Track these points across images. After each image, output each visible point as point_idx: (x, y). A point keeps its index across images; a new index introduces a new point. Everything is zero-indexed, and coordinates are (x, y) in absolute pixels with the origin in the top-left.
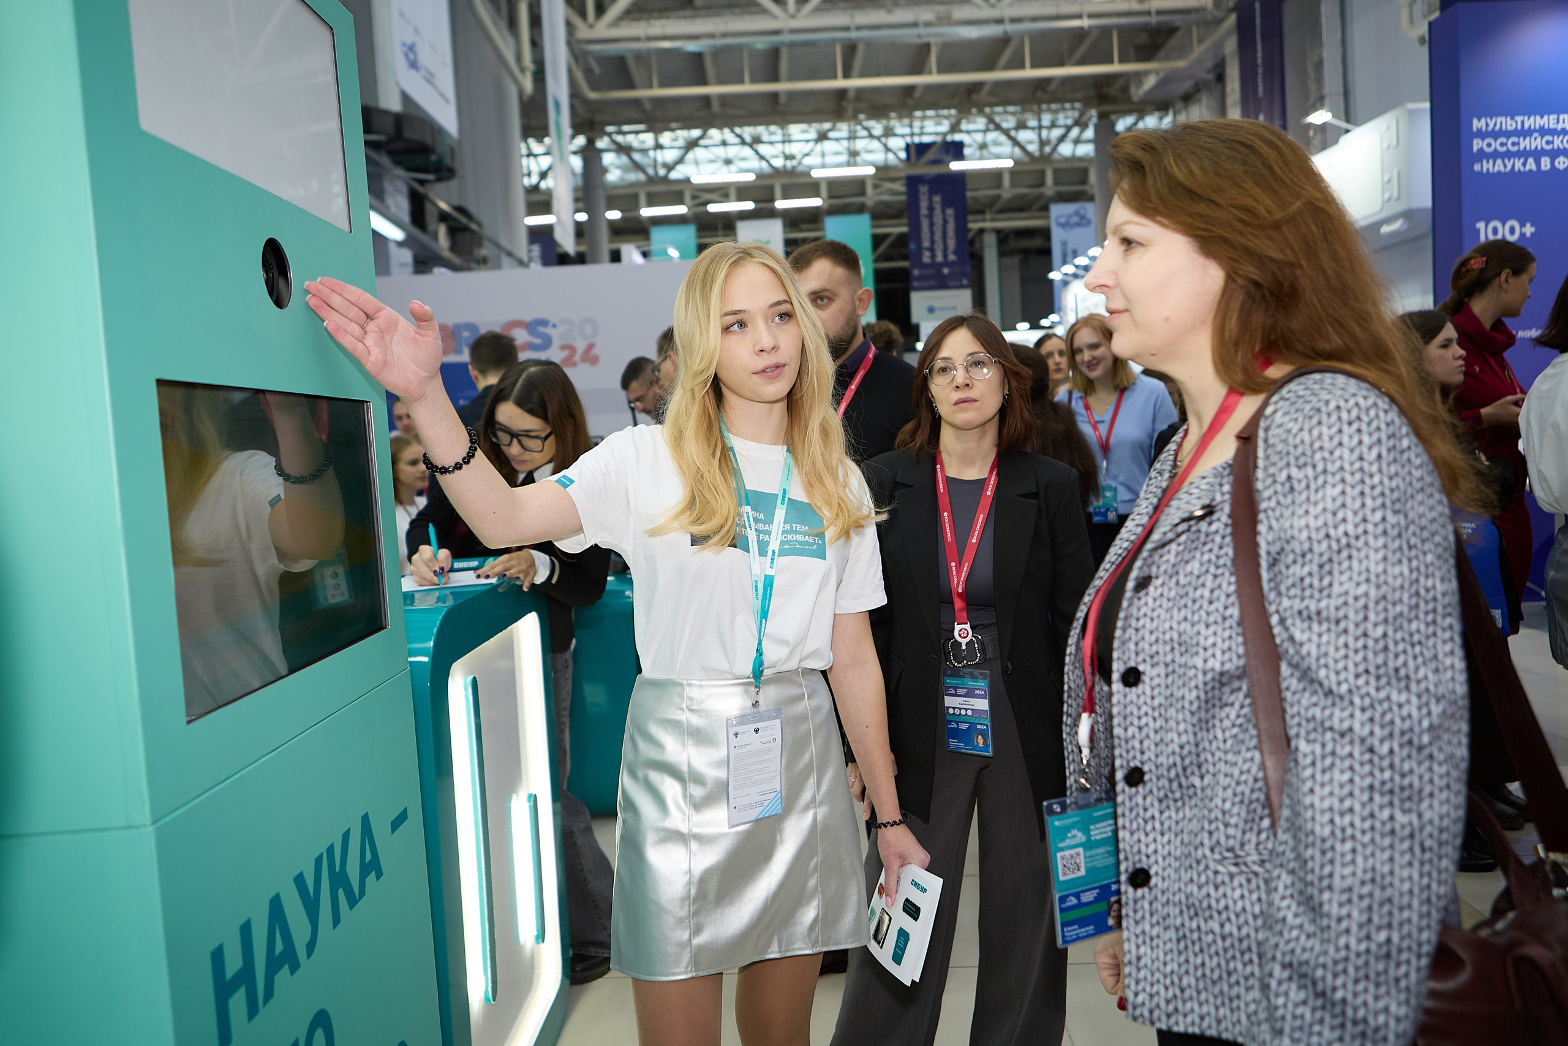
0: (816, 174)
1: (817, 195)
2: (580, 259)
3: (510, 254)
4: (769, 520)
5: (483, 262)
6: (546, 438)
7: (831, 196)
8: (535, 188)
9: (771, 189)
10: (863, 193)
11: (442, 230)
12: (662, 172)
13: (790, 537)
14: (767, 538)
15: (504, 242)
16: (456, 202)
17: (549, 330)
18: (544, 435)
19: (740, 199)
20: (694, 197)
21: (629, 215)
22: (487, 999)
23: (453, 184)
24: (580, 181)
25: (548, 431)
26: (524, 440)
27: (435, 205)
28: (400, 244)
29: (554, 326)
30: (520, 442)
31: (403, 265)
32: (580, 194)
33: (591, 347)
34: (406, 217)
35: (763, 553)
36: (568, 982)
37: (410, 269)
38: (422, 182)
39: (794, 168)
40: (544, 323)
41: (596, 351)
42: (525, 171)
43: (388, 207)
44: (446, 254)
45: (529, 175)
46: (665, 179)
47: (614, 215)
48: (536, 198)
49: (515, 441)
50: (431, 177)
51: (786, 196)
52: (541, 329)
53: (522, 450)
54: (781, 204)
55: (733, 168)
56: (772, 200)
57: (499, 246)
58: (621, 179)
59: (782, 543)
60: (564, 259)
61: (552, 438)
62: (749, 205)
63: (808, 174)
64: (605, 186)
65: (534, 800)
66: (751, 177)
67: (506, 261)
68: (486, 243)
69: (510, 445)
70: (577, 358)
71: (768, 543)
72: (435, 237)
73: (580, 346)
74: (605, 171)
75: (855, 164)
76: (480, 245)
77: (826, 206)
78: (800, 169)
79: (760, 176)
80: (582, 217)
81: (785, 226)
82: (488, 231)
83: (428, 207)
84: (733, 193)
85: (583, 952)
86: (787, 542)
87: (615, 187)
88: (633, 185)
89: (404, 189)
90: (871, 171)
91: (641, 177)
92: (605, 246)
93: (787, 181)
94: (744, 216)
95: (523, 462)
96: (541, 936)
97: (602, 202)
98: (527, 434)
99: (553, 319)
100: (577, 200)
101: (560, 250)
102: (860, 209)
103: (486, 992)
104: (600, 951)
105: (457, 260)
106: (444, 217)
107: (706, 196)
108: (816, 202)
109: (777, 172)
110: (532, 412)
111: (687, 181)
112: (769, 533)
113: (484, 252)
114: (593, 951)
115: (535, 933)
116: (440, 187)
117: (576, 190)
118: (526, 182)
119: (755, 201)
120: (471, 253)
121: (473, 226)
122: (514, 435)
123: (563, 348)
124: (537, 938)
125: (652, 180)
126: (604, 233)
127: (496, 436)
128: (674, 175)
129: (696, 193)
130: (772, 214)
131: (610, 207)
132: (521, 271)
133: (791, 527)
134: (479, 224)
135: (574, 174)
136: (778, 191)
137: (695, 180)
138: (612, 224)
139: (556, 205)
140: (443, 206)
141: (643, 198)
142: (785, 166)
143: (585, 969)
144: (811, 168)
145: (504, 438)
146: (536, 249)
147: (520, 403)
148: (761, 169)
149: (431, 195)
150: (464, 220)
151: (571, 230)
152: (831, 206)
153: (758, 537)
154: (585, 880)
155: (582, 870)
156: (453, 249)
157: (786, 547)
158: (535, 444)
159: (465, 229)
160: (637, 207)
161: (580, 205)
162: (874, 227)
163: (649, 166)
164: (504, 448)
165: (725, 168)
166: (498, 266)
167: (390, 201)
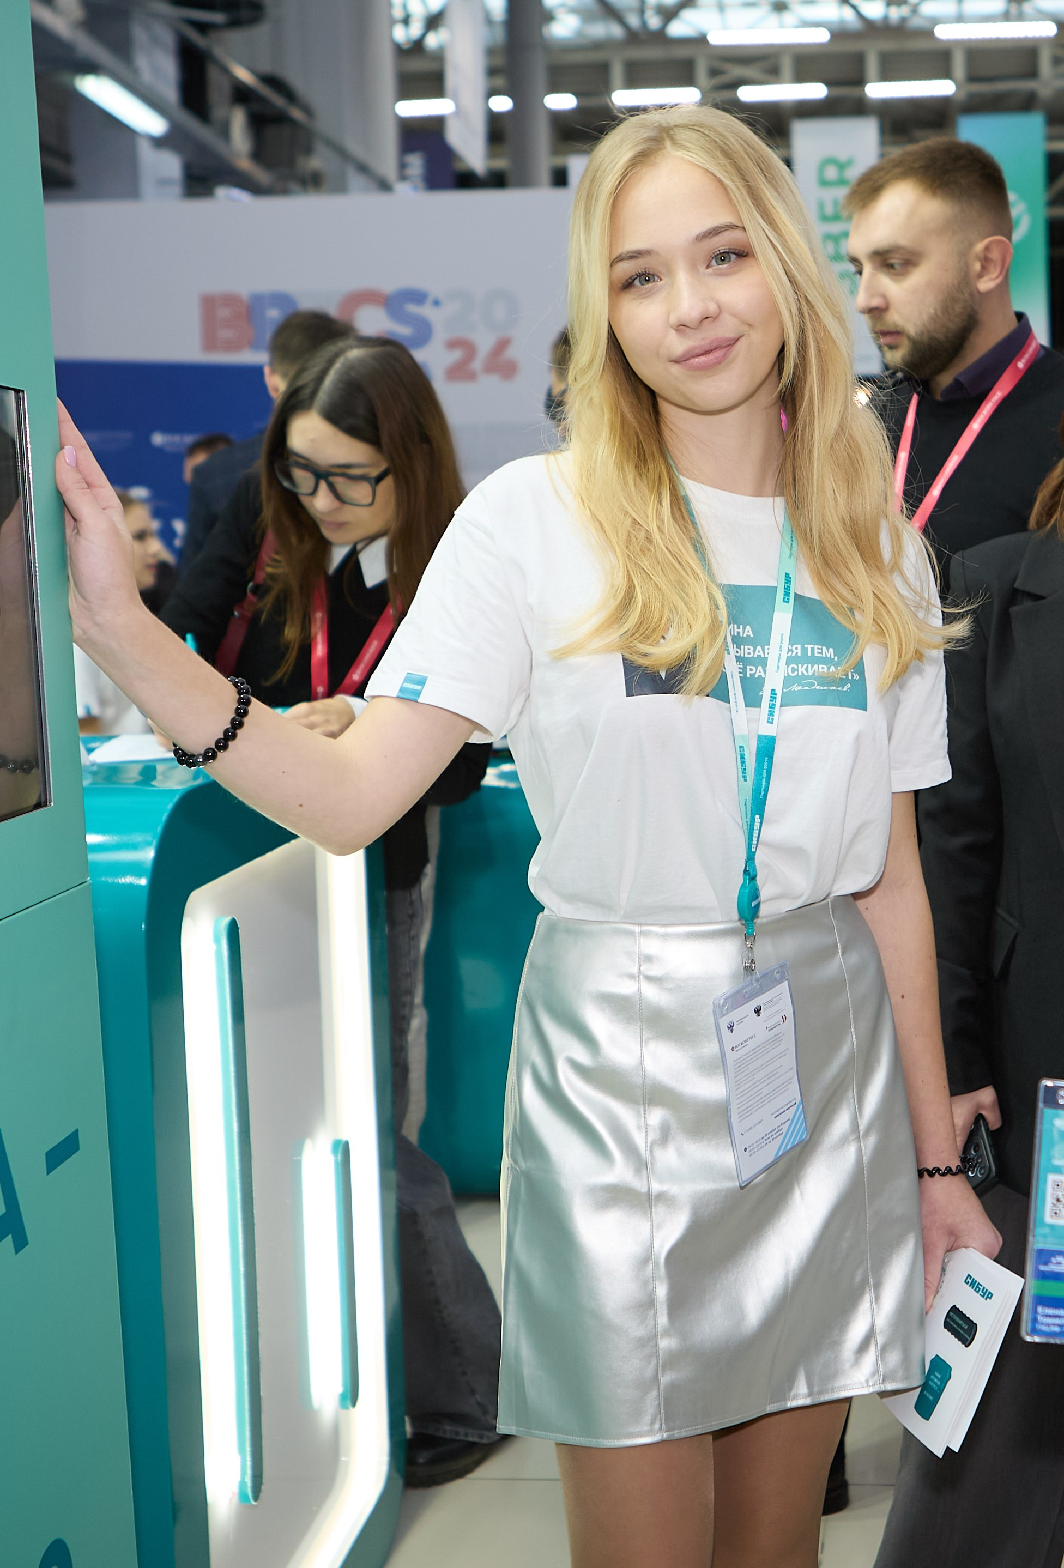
0: (944, 32)
1: (946, 74)
2: (497, 180)
3: (363, 169)
4: (762, 638)
5: (313, 182)
6: (379, 479)
7: (972, 78)
8: (418, 46)
9: (859, 60)
10: (1032, 73)
11: (238, 120)
12: (654, 22)
13: (802, 669)
14: (759, 672)
15: (354, 146)
16: (266, 67)
17: (426, 311)
18: (374, 473)
19: (801, 76)
20: (714, 73)
21: (593, 102)
22: (242, 1496)
23: (261, 32)
24: (499, 35)
25: (384, 466)
26: (339, 482)
27: (226, 71)
28: (158, 142)
29: (437, 303)
30: (332, 488)
31: (163, 182)
32: (500, 61)
33: (503, 345)
34: (170, 92)
35: (752, 700)
36: (400, 1482)
37: (177, 189)
38: (203, 27)
39: (903, 20)
40: (418, 297)
41: (512, 352)
42: (398, 13)
43: (136, 71)
44: (244, 163)
45: (406, 21)
46: (660, 36)
47: (562, 102)
48: (417, 65)
49: (323, 486)
50: (218, 17)
51: (886, 76)
52: (412, 308)
53: (337, 504)
54: (877, 90)
55: (788, 18)
56: (860, 82)
57: (343, 153)
58: (579, 33)
59: (788, 681)
60: (466, 181)
61: (388, 482)
62: (816, 91)
63: (929, 34)
64: (549, 47)
65: (344, 1151)
66: (822, 36)
67: (355, 179)
68: (320, 148)
69: (314, 492)
70: (477, 364)
71: (760, 682)
72: (225, 132)
73: (484, 343)
74: (549, 17)
75: (1021, 17)
76: (308, 150)
77: (962, 96)
78: (916, 22)
79: (838, 34)
80: (502, 104)
81: (883, 131)
82: (324, 124)
83: (214, 75)
84: (787, 66)
85: (430, 1431)
86: (799, 679)
87: (567, 47)
88: (598, 45)
89: (168, 38)
90: (1049, 30)
91: (616, 31)
92: (544, 161)
93: (888, 45)
94: (807, 110)
95: (341, 525)
96: (352, 1395)
97: (540, 77)
98: (344, 470)
99: (434, 289)
100: (492, 72)
101: (459, 167)
102: (1027, 104)
103: (242, 1484)
104: (462, 1430)
105: (262, 176)
106: (242, 95)
107: (737, 71)
108: (943, 88)
109: (871, 28)
110: (352, 431)
111: (701, 40)
112: (763, 662)
113: (316, 162)
114: (448, 1430)
115: (340, 1390)
116: (236, 37)
117: (490, 52)
118: (400, 34)
119: (828, 83)
120: (291, 163)
121: (296, 114)
122: (321, 474)
123: (452, 344)
124: (343, 1397)
125: (634, 37)
126: (542, 136)
127: (289, 477)
128: (677, 29)
129: (718, 65)
130: (860, 108)
131: (555, 88)
132: (381, 199)
133: (804, 650)
134: (308, 111)
135: (489, 21)
136: (872, 65)
137: (716, 39)
138: (559, 120)
139: (452, 80)
140: (243, 74)
141: (617, 72)
142: (886, 18)
143: (432, 1462)
144: (935, 21)
145: (303, 479)
146: (416, 163)
147: (334, 416)
148: (842, 22)
149: (219, 52)
150: (278, 101)
151: (479, 127)
152: (971, 96)
153: (744, 671)
154: (437, 1302)
155: (432, 1284)
156: (258, 155)
157: (796, 688)
158: (361, 492)
159: (281, 119)
160: (607, 89)
161: (500, 82)
162: (1051, 138)
163: (631, 10)
164: (305, 500)
165: (774, 18)
166: (340, 188)
167: (142, 62)
